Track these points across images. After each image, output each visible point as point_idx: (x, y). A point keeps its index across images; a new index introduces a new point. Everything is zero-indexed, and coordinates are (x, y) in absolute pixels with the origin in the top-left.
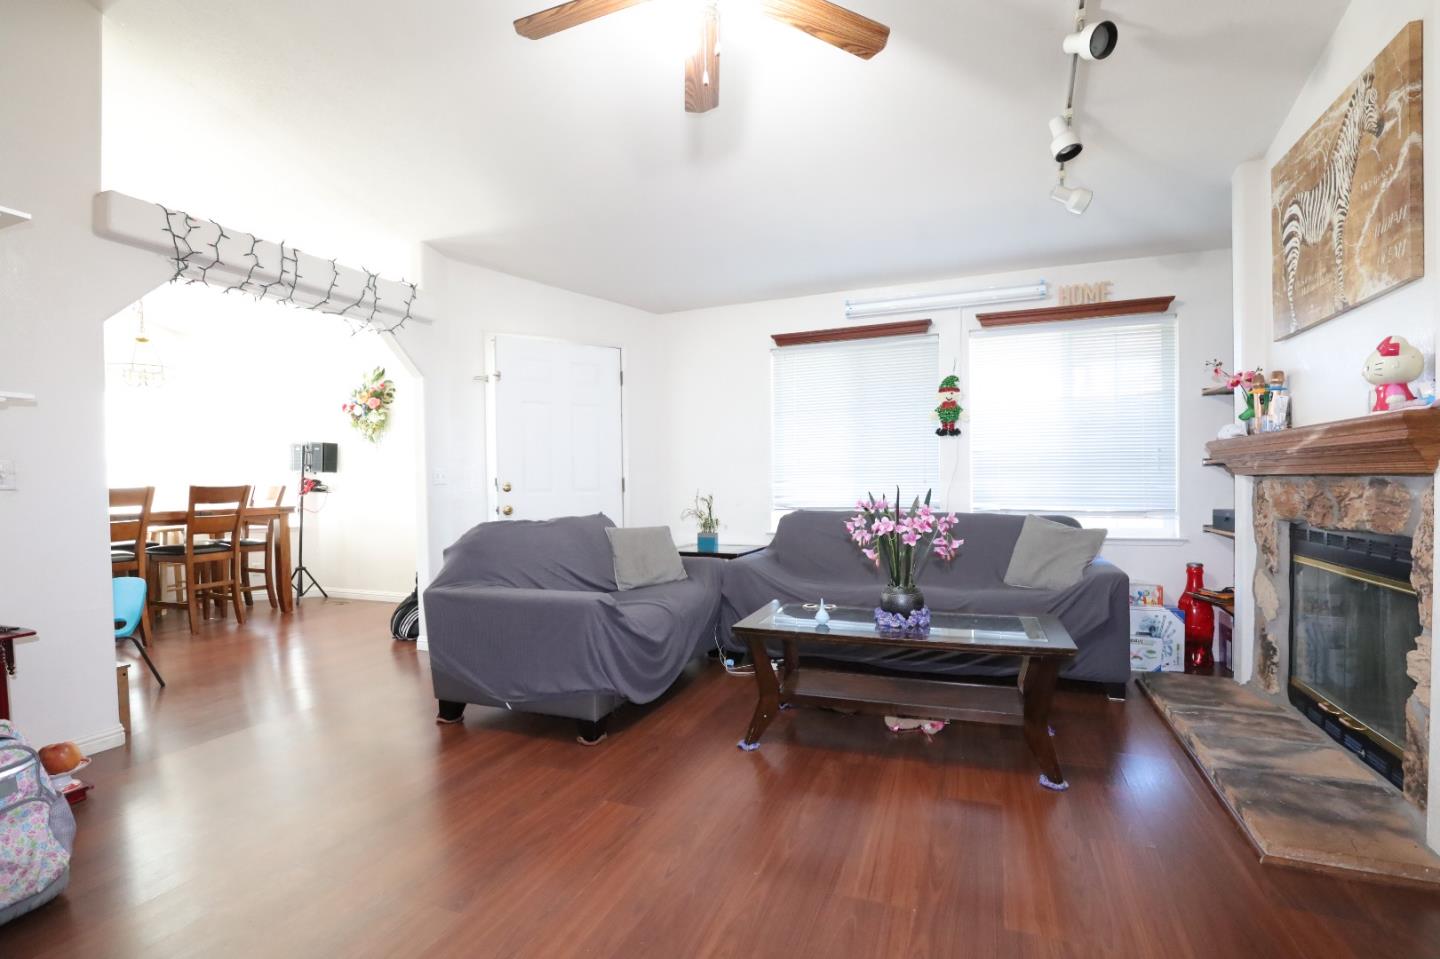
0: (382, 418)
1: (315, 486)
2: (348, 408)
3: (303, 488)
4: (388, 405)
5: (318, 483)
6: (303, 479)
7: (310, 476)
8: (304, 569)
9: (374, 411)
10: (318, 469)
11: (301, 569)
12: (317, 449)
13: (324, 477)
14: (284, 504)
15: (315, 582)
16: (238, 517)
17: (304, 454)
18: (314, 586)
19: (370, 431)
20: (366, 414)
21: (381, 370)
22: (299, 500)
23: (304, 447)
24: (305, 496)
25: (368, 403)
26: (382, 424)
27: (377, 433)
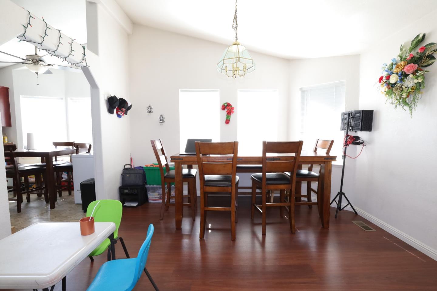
0: (420, 80)
1: (356, 141)
2: (384, 80)
3: (346, 141)
4: (426, 69)
5: (357, 138)
6: (347, 136)
7: (352, 134)
8: (344, 194)
9: (411, 76)
10: (358, 130)
11: (341, 193)
12: (358, 115)
13: (363, 135)
14: (331, 154)
15: (349, 203)
16: (295, 163)
17: (349, 119)
18: (349, 205)
19: (404, 95)
20: (402, 80)
21: (421, 36)
22: (343, 150)
23: (349, 114)
24: (348, 147)
25: (405, 70)
26: (419, 87)
27: (411, 97)
